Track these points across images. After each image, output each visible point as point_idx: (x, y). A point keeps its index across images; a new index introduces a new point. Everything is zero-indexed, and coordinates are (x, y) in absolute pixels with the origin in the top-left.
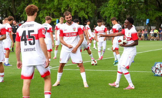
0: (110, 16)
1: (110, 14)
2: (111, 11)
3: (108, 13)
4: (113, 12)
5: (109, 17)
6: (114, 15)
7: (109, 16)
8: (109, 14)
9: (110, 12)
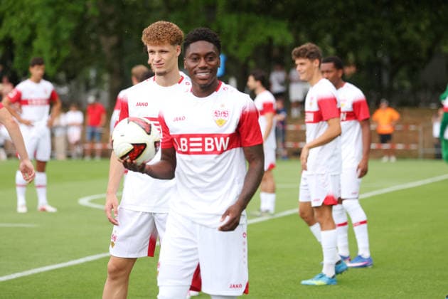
0: (33, 37)
1: (33, 27)
2: (37, 14)
3: (22, 25)
4: (45, 21)
5: (28, 44)
6: (49, 33)
7: (25, 38)
8: (27, 31)
9: (32, 20)
